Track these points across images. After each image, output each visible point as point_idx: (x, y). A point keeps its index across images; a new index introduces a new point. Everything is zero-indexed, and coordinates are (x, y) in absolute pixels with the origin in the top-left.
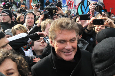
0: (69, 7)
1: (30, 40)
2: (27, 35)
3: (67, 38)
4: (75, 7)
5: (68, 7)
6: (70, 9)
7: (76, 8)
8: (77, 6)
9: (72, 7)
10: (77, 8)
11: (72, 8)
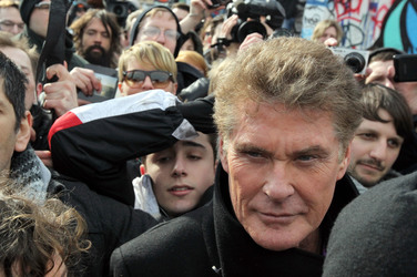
0: (341, 9)
1: (186, 125)
2: (177, 103)
3: (278, 142)
4: (372, 13)
5: (335, 6)
6: (346, 22)
7: (374, 19)
8: (384, 7)
9: (358, 9)
10: (381, 17)
11: (354, 15)
